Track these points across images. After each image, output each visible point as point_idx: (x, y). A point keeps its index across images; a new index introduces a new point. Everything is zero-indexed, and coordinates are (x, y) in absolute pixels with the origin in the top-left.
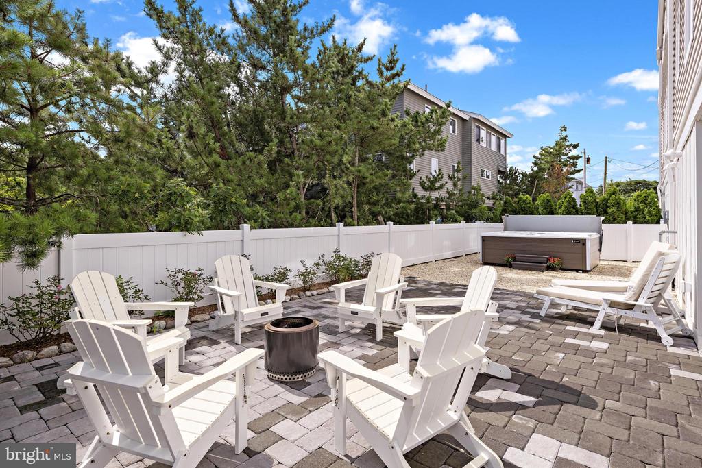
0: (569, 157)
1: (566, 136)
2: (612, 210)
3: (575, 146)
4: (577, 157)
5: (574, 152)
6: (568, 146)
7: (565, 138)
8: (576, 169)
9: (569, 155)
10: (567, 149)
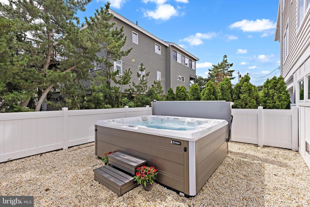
0: (228, 71)
1: (226, 60)
2: (244, 95)
3: (231, 65)
4: (233, 71)
5: (231, 69)
6: (228, 65)
7: (226, 61)
8: (232, 77)
9: (229, 70)
10: (227, 67)
